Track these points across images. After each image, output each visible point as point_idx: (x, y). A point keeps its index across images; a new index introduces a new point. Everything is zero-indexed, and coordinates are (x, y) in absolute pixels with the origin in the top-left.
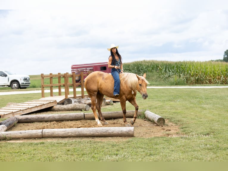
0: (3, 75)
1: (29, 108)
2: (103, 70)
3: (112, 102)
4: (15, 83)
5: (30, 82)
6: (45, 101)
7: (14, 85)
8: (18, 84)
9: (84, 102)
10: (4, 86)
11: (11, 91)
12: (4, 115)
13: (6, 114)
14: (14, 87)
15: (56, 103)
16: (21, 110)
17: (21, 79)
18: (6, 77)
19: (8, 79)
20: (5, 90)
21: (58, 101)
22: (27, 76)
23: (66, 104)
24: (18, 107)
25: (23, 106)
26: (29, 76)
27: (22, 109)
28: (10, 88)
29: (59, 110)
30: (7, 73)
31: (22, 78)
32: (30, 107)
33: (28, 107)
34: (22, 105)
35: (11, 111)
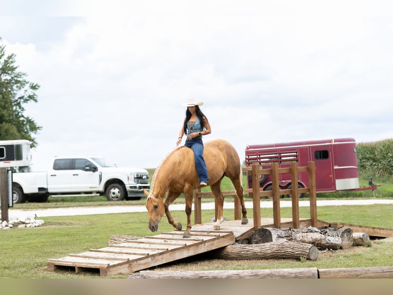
0: (87, 168)
1: (167, 251)
2: (321, 158)
3: (369, 238)
4: (114, 188)
5: (148, 185)
6: (206, 233)
7: (113, 190)
8: (122, 189)
9: (301, 238)
10: (91, 193)
11: (106, 205)
12: (109, 267)
13: (114, 266)
14: (113, 196)
15: (232, 239)
16: (148, 256)
17: (130, 176)
18: (94, 171)
19: (101, 177)
20: (91, 203)
21: (237, 235)
22: (142, 171)
23: (257, 243)
24: (140, 248)
25: (153, 246)
26: (148, 170)
27: (151, 253)
28: (103, 198)
29: (239, 257)
30: (98, 163)
31: (131, 174)
32: (170, 248)
33: (165, 247)
34: (150, 243)
35: (126, 257)
